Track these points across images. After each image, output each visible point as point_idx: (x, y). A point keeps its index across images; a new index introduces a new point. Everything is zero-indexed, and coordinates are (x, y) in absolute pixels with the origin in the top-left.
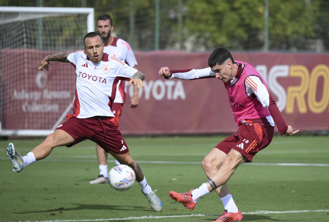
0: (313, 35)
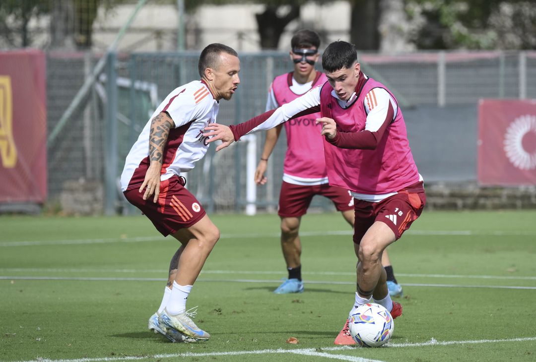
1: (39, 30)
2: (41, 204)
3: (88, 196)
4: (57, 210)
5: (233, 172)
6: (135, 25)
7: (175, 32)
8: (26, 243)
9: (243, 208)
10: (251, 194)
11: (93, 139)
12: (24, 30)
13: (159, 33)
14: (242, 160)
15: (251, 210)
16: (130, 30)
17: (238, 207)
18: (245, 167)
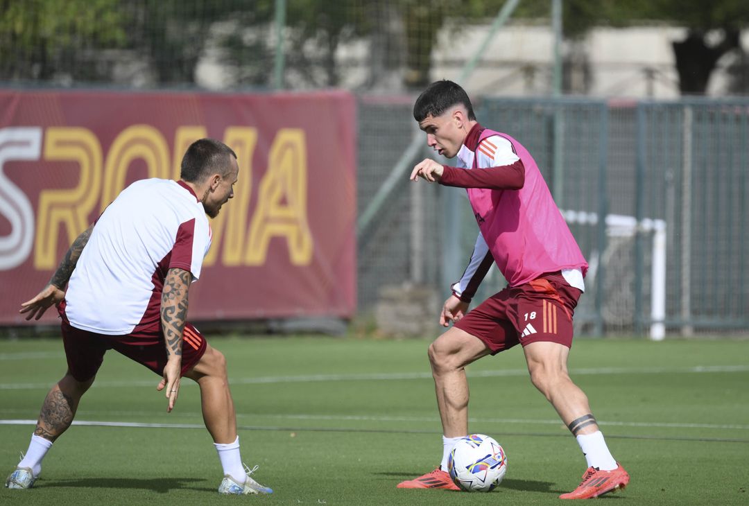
0: (119, 35)
1: (352, 63)
2: (346, 320)
3: (415, 310)
4: (371, 329)
5: (630, 278)
6: (489, 56)
7: (550, 67)
8: (319, 377)
9: (647, 329)
10: (658, 309)
11: (425, 223)
12: (330, 63)
13: (529, 70)
14: (646, 258)
15: (658, 332)
16: (481, 63)
17: (638, 327)
18: (649, 270)
